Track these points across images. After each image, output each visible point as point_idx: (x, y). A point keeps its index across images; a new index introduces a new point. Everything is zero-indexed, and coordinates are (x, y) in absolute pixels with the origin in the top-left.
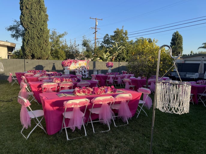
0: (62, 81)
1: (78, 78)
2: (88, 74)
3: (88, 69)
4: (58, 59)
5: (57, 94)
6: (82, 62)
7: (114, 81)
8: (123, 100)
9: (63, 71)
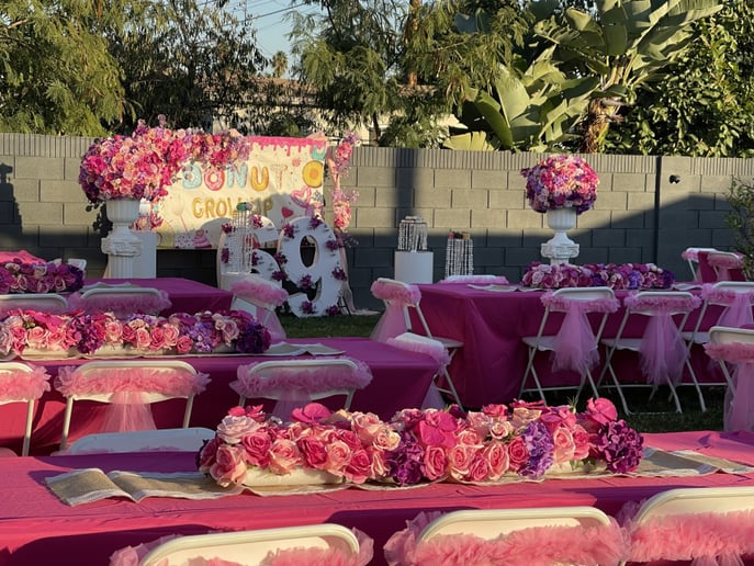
0: (86, 341)
1: (242, 317)
2: (338, 275)
3: (337, 223)
4: (48, 123)
5: (39, 477)
6: (281, 151)
7: (602, 348)
8: (711, 553)
9: (90, 245)
